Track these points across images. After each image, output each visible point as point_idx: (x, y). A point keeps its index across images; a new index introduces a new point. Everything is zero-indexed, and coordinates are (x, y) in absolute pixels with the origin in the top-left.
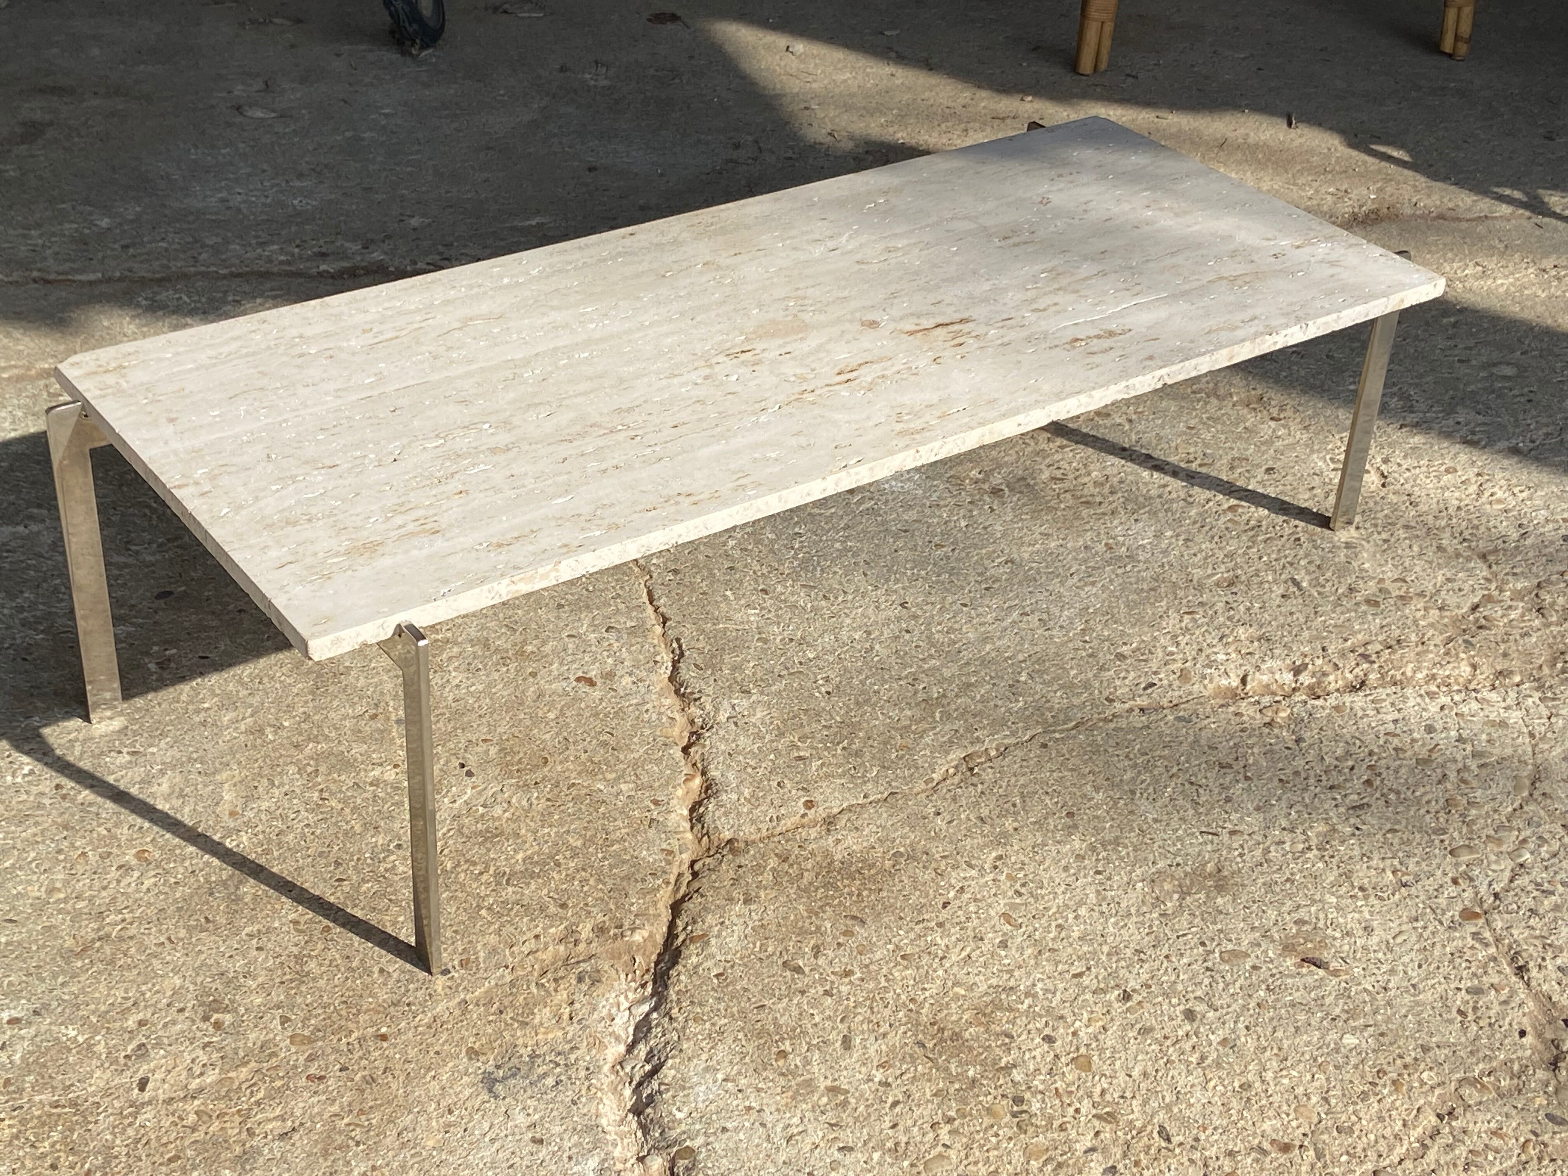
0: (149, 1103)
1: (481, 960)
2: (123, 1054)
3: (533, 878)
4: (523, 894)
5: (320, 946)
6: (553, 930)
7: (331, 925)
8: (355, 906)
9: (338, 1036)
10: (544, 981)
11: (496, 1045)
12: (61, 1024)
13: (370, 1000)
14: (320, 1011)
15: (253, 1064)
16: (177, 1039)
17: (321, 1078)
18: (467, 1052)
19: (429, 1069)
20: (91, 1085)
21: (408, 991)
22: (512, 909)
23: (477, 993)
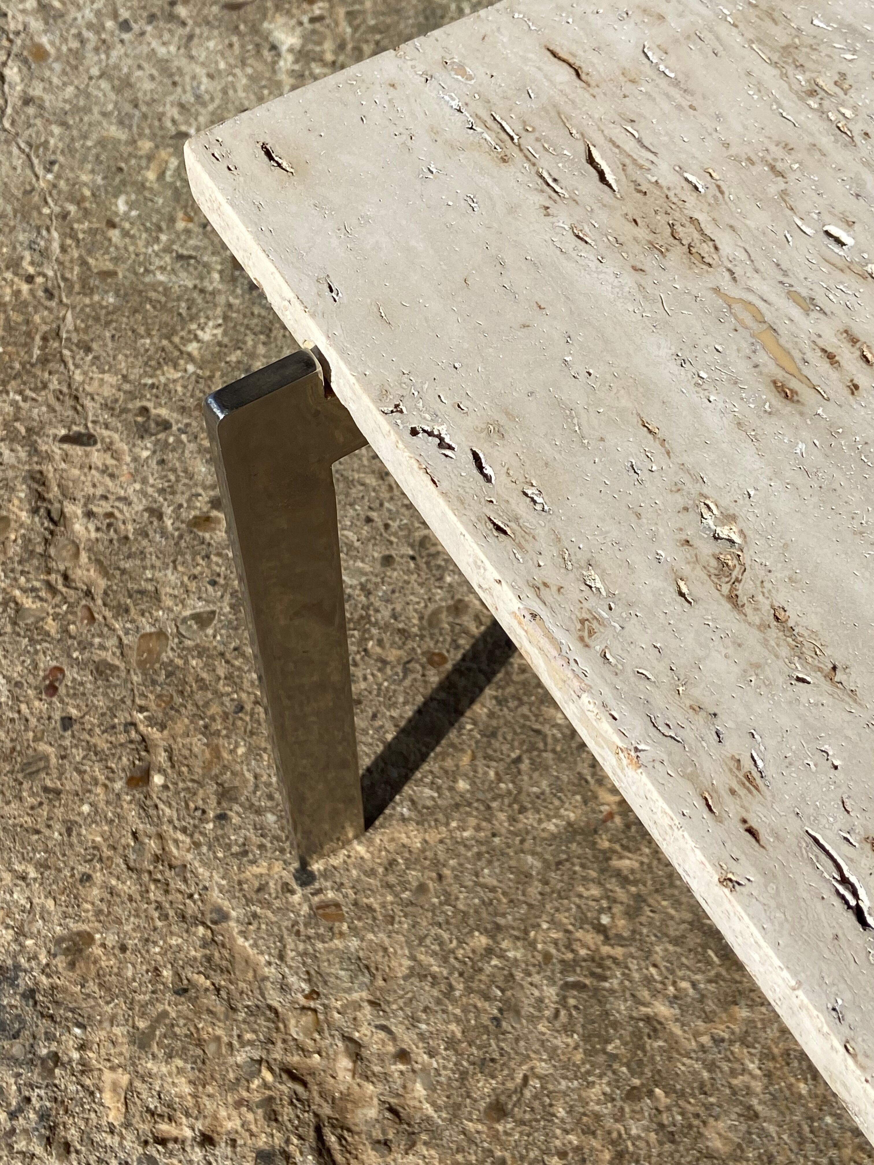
0: (34, 450)
1: (337, 942)
2: (150, 405)
3: (586, 1038)
4: (532, 1019)
5: (393, 655)
6: (419, 1089)
7: (449, 666)
8: (501, 702)
9: (153, 706)
10: (268, 1077)
11: (92, 987)
12: (225, 318)
13: (241, 751)
14: (221, 672)
15: (102, 583)
16: (174, 470)
17: (52, 690)
18: (79, 934)
19: (42, 866)
20: (85, 373)
21: (259, 812)
22: (487, 997)
23: (240, 941)
